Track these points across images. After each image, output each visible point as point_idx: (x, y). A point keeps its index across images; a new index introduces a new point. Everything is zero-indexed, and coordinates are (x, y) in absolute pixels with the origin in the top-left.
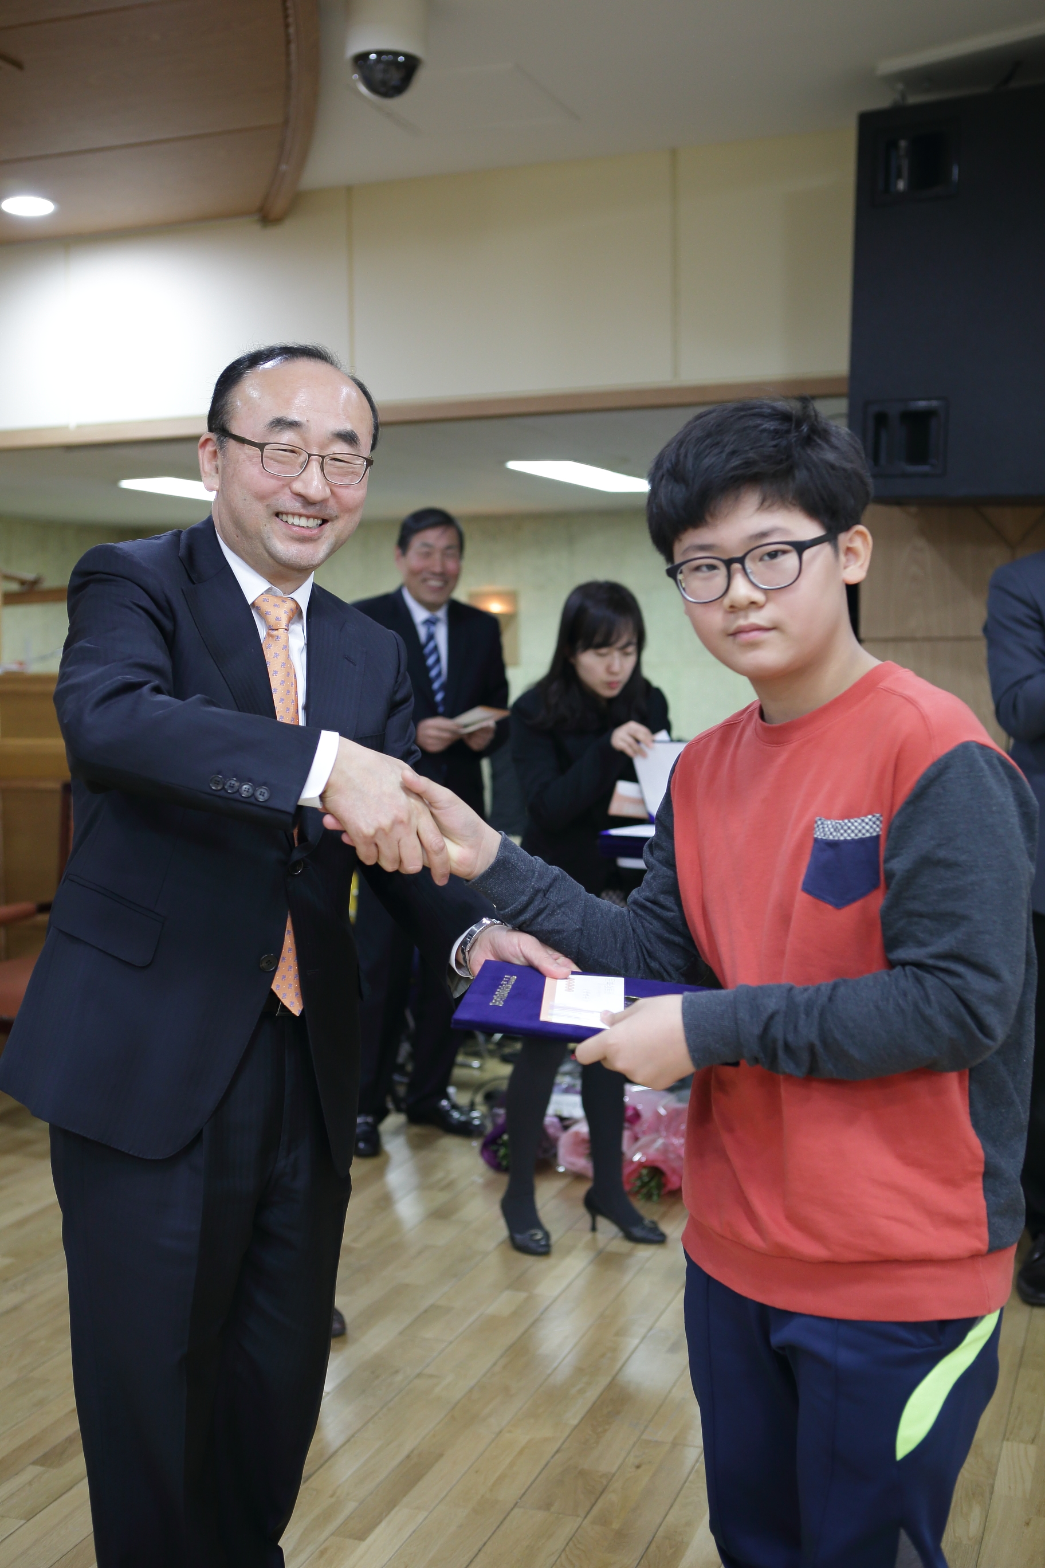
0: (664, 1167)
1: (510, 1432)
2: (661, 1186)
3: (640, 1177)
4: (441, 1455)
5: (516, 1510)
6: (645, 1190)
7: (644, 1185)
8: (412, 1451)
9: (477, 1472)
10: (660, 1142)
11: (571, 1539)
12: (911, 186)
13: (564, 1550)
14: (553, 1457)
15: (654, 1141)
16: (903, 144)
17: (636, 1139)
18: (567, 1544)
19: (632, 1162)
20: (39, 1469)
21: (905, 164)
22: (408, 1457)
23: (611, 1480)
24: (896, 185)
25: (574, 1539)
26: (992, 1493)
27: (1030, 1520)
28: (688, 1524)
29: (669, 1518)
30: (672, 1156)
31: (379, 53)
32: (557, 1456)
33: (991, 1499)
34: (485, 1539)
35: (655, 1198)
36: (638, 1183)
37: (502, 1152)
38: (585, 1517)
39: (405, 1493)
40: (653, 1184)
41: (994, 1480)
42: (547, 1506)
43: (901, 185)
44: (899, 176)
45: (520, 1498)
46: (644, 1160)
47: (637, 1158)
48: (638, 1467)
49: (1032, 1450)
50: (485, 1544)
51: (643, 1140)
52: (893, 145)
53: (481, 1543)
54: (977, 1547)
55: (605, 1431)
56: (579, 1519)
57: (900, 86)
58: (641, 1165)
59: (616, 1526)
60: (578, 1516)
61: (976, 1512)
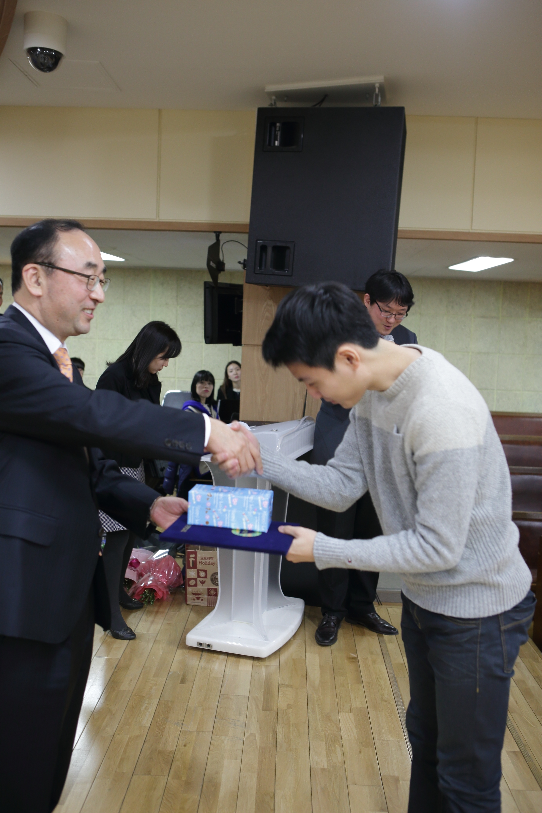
0: (155, 589)
1: (119, 734)
2: (154, 597)
3: (144, 593)
5: (134, 777)
6: (147, 600)
7: (146, 597)
9: (109, 758)
12: (281, 143)
13: (163, 795)
14: (143, 746)
15: (149, 577)
16: (278, 124)
17: (141, 575)
18: (164, 792)
19: (139, 588)
21: (279, 134)
23: (174, 754)
24: (274, 143)
25: (166, 788)
26: (342, 739)
27: (361, 750)
28: (217, 773)
29: (207, 771)
30: (159, 583)
31: (42, 49)
32: (145, 745)
34: (124, 795)
36: (143, 597)
38: (168, 776)
40: (151, 596)
41: (341, 732)
42: (149, 773)
43: (277, 143)
44: (276, 139)
45: (134, 770)
47: (142, 584)
48: (185, 746)
49: (351, 715)
51: (145, 576)
52: (273, 124)
53: (122, 798)
54: (344, 766)
55: (164, 728)
56: (166, 777)
57: (274, 97)
58: (145, 588)
59: (184, 778)
60: (165, 776)
61: (338, 749)
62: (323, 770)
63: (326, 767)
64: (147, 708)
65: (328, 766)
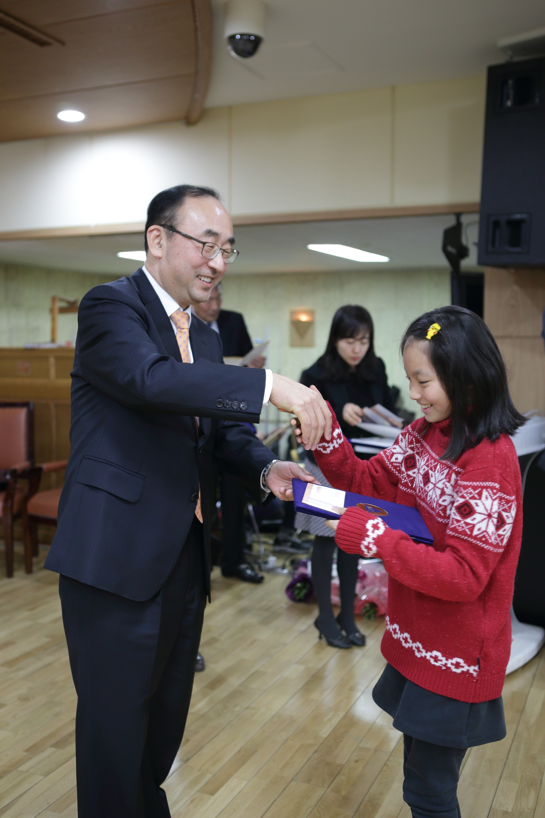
0: (377, 603)
1: (292, 740)
2: (376, 612)
3: (365, 607)
4: (256, 751)
5: (293, 783)
6: (368, 614)
7: (367, 611)
8: (241, 749)
9: (274, 761)
10: (376, 590)
11: (320, 800)
13: (316, 805)
14: (313, 754)
15: (372, 589)
16: (510, 82)
17: (364, 587)
18: (318, 802)
19: (361, 600)
20: (53, 749)
21: (511, 92)
22: (239, 751)
23: (342, 768)
24: (507, 103)
25: (322, 799)
26: (541, 784)
28: (381, 794)
29: (371, 790)
30: (382, 597)
31: (241, 35)
32: (315, 754)
33: (540, 787)
34: (276, 797)
35: (373, 618)
36: (364, 611)
37: (296, 592)
38: (328, 788)
39: (236, 770)
40: (372, 611)
41: (542, 777)
42: (309, 781)
43: (509, 103)
44: (508, 99)
45: (295, 776)
46: (368, 599)
47: (364, 597)
48: (357, 762)
50: (275, 800)
51: (367, 589)
52: (505, 82)
53: (273, 800)
54: (532, 814)
55: (341, 741)
56: (325, 789)
57: (510, 52)
58: (365, 601)
59: (343, 793)
60: (324, 787)
61: (533, 794)
62: (506, 813)
63: (510, 810)
64: (329, 720)
65: (513, 810)
